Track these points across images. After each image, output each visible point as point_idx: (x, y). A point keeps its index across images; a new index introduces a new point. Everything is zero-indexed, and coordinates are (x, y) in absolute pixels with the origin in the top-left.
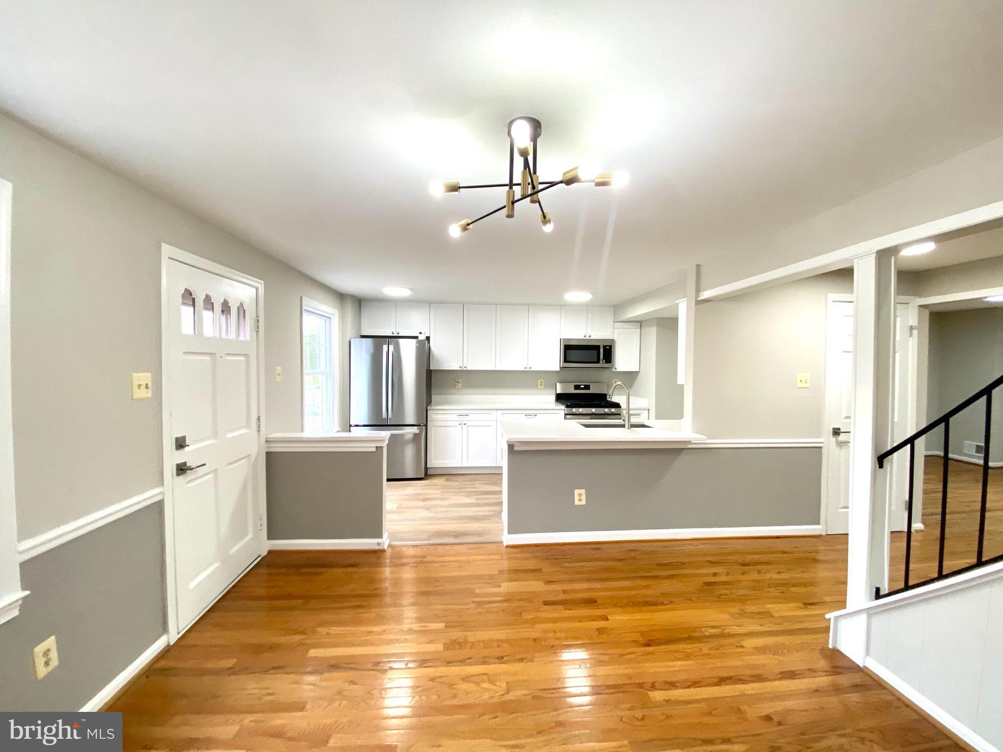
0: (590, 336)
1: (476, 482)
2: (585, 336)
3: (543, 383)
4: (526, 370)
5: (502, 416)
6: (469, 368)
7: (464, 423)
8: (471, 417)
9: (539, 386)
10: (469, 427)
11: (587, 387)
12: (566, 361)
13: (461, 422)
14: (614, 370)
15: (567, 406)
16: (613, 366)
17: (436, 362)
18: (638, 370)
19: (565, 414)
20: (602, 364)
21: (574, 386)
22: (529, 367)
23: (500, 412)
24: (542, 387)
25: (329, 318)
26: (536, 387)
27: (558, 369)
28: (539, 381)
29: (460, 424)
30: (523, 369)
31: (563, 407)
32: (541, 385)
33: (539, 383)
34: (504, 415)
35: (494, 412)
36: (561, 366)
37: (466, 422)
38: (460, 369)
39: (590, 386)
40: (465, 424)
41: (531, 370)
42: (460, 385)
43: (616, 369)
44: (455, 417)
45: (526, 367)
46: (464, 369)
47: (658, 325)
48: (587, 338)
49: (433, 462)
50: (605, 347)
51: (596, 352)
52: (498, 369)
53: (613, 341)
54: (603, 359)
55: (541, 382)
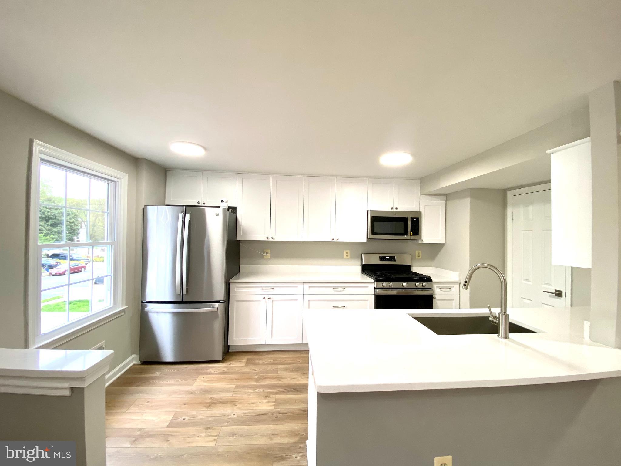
0: (397, 209)
1: (280, 366)
2: (392, 209)
3: (349, 254)
4: (334, 241)
5: (309, 289)
6: (276, 239)
7: (268, 297)
8: (276, 291)
9: (345, 257)
10: (274, 302)
11: (392, 259)
12: (373, 233)
13: (265, 296)
14: (420, 242)
15: (377, 280)
16: (420, 238)
17: (243, 232)
18: (444, 243)
19: (375, 288)
20: (409, 236)
21: (380, 257)
22: (336, 239)
23: (307, 286)
24: (348, 257)
25: (114, 181)
26: (341, 257)
27: (365, 240)
28: (345, 252)
29: (264, 299)
30: (330, 240)
31: (373, 281)
32: (347, 256)
33: (345, 254)
34: (311, 288)
35: (301, 286)
36: (369, 238)
37: (271, 296)
38: (267, 240)
39: (395, 257)
40: (270, 299)
41: (338, 241)
42: (268, 256)
43: (422, 241)
44: (258, 291)
45: (334, 238)
46: (271, 240)
47: (472, 197)
48: (394, 210)
49: (234, 339)
50: (412, 219)
51: (402, 224)
52: (306, 239)
53: (420, 213)
54: (411, 232)
55: (347, 253)
